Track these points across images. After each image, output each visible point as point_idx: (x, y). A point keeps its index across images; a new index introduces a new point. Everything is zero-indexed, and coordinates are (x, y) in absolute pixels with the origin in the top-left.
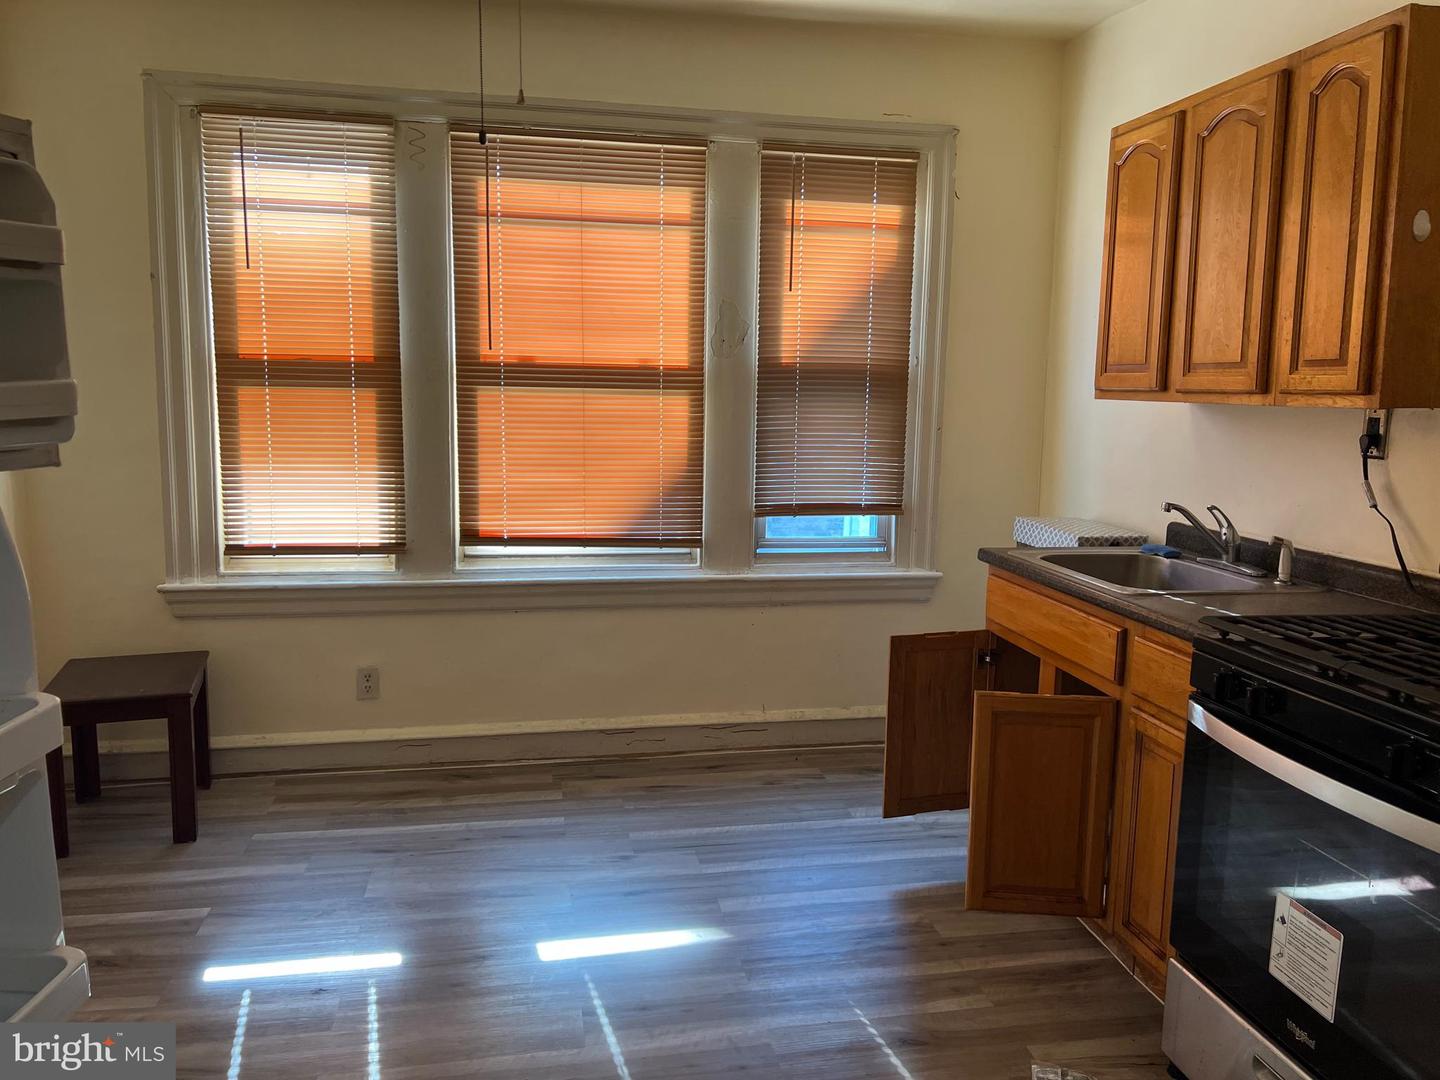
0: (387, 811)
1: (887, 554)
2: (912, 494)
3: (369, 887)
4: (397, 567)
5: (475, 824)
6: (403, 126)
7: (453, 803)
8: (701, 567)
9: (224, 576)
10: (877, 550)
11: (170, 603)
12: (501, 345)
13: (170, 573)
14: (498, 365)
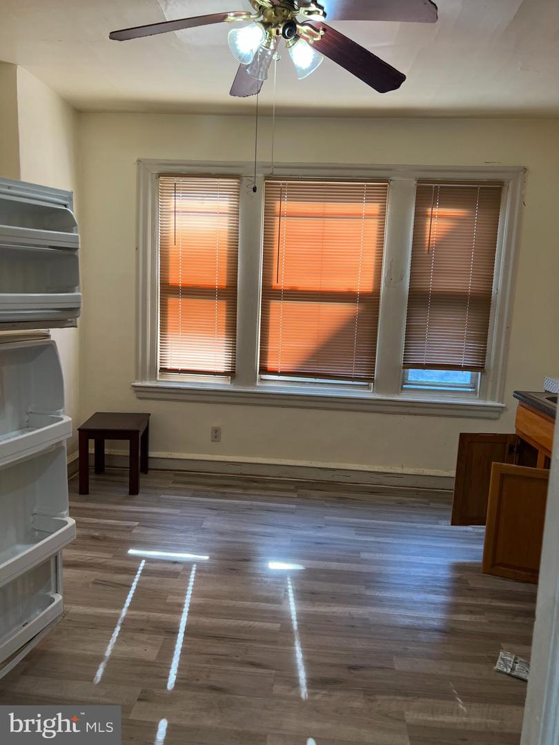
0: (218, 492)
1: (475, 393)
2: (491, 362)
3: (204, 523)
4: (231, 383)
5: (255, 503)
6: (244, 178)
7: (248, 492)
8: (373, 392)
9: (158, 381)
10: (470, 390)
11: (136, 391)
12: (282, 281)
13: (137, 378)
14: (281, 290)
